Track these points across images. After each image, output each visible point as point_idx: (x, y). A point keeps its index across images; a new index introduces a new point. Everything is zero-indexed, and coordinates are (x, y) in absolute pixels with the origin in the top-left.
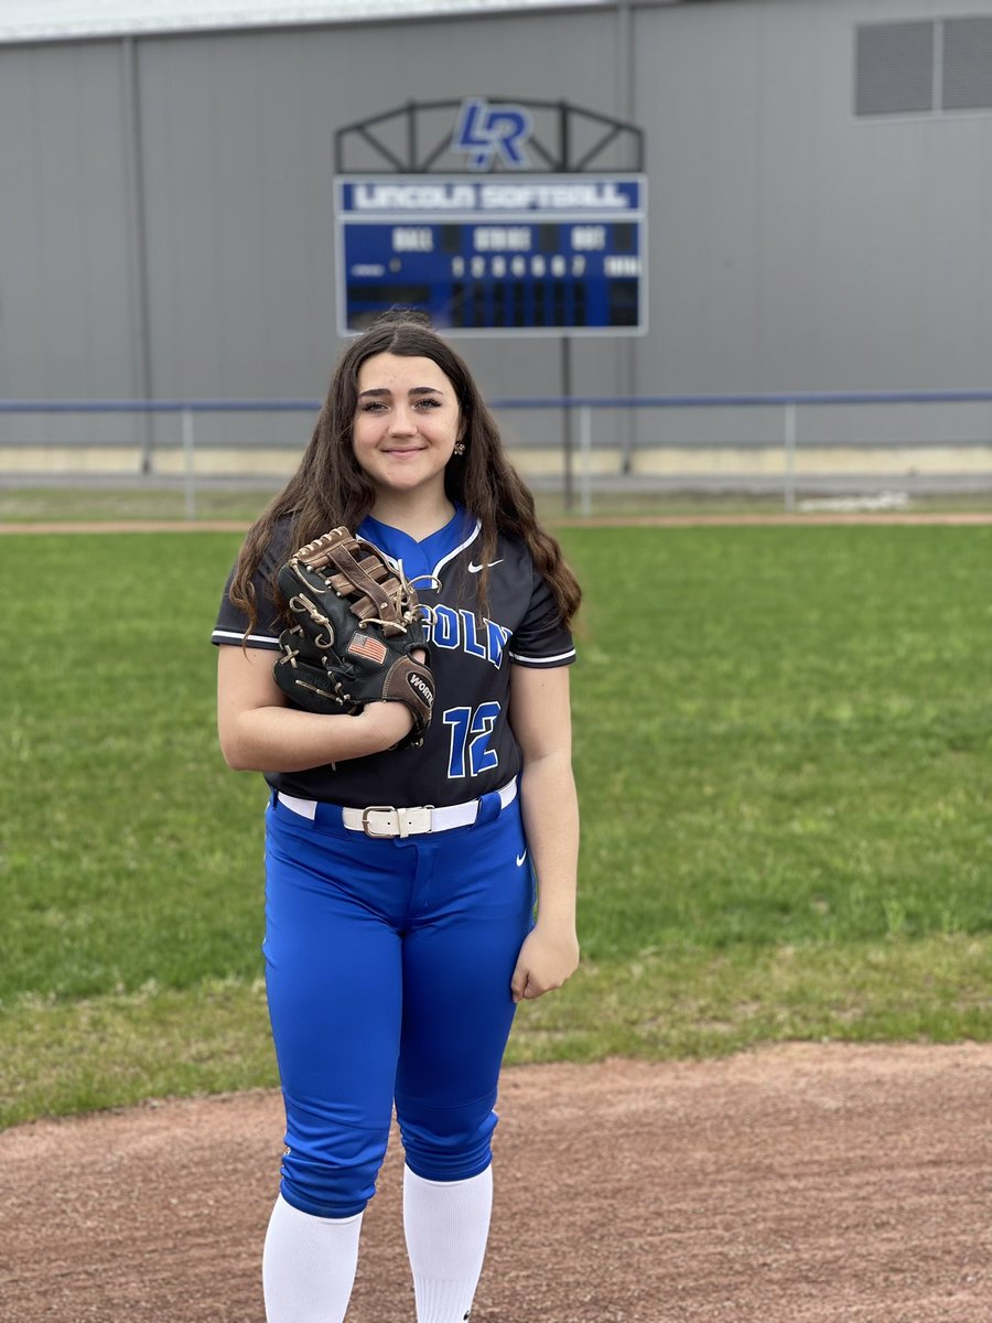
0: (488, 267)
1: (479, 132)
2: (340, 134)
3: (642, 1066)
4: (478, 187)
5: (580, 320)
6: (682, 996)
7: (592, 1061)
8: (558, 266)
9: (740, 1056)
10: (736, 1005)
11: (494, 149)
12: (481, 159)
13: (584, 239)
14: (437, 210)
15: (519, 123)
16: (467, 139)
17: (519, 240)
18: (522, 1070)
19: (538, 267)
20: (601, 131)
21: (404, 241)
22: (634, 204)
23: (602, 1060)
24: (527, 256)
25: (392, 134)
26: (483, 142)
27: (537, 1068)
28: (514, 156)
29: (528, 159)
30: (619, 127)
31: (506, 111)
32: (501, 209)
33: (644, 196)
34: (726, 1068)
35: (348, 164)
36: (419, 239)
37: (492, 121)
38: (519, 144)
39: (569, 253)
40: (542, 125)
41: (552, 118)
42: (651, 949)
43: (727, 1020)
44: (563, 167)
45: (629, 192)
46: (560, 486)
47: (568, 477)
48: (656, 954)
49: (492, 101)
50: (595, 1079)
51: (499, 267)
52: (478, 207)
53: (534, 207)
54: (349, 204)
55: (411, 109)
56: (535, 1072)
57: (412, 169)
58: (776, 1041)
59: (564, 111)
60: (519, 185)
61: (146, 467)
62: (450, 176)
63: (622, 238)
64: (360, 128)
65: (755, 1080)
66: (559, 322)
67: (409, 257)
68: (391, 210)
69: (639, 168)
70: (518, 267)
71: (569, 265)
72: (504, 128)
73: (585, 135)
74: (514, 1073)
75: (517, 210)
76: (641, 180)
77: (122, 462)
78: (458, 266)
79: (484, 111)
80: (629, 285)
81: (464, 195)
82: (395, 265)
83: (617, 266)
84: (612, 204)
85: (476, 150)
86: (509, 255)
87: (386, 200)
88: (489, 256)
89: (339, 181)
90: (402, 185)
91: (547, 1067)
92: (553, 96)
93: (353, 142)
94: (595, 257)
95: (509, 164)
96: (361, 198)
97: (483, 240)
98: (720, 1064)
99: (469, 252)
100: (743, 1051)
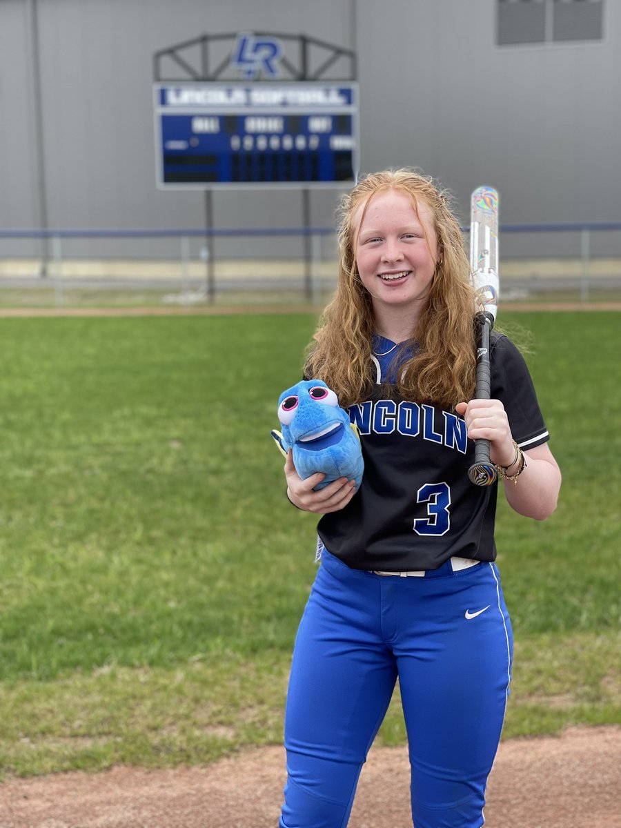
0: (255, 143)
1: (248, 54)
2: (158, 55)
3: (139, 774)
4: (248, 91)
5: (315, 177)
6: (203, 701)
7: (100, 770)
8: (301, 143)
9: (225, 761)
10: (244, 709)
11: (258, 66)
12: (250, 72)
13: (318, 125)
14: (221, 106)
15: (274, 49)
16: (241, 59)
17: (275, 125)
18: (39, 780)
19: (288, 143)
20: (327, 54)
21: (200, 126)
22: (349, 101)
23: (109, 768)
24: (281, 136)
25: (192, 56)
26: (251, 61)
27: (52, 777)
28: (271, 70)
29: (281, 72)
30: (339, 52)
31: (267, 41)
32: (263, 106)
33: (356, 96)
34: (206, 775)
35: (164, 75)
36: (209, 124)
37: (257, 47)
38: (275, 63)
39: (307, 134)
40: (290, 51)
41: (295, 46)
42: (199, 656)
43: (229, 724)
44: (303, 77)
45: (346, 94)
46: (302, 285)
47: (308, 280)
48: (201, 660)
49: (258, 34)
50: (96, 789)
51: (262, 143)
52: (248, 103)
53: (284, 104)
54: (163, 101)
55: (204, 39)
56: (49, 781)
57: (206, 79)
58: (258, 747)
59: (304, 41)
60: (275, 89)
61: (44, 273)
62: (230, 84)
63: (342, 124)
64: (171, 52)
65: (225, 788)
66: (301, 178)
67: (203, 136)
68: (191, 105)
69: (353, 78)
70: (275, 143)
71: (308, 141)
72: (265, 52)
73: (318, 57)
74: (31, 784)
75: (273, 106)
76: (355, 87)
77: (28, 270)
78: (235, 143)
79: (252, 42)
80: (346, 155)
81: (239, 96)
82: (195, 142)
83: (339, 143)
84: (334, 102)
85: (246, 67)
86: (268, 135)
87: (188, 99)
88: (255, 136)
89: (156, 88)
90: (198, 90)
91: (63, 776)
92: (296, 31)
93: (166, 61)
94: (324, 137)
95: (266, 75)
96: (171, 98)
97: (252, 125)
98: (204, 771)
99: (242, 133)
100: (228, 757)
